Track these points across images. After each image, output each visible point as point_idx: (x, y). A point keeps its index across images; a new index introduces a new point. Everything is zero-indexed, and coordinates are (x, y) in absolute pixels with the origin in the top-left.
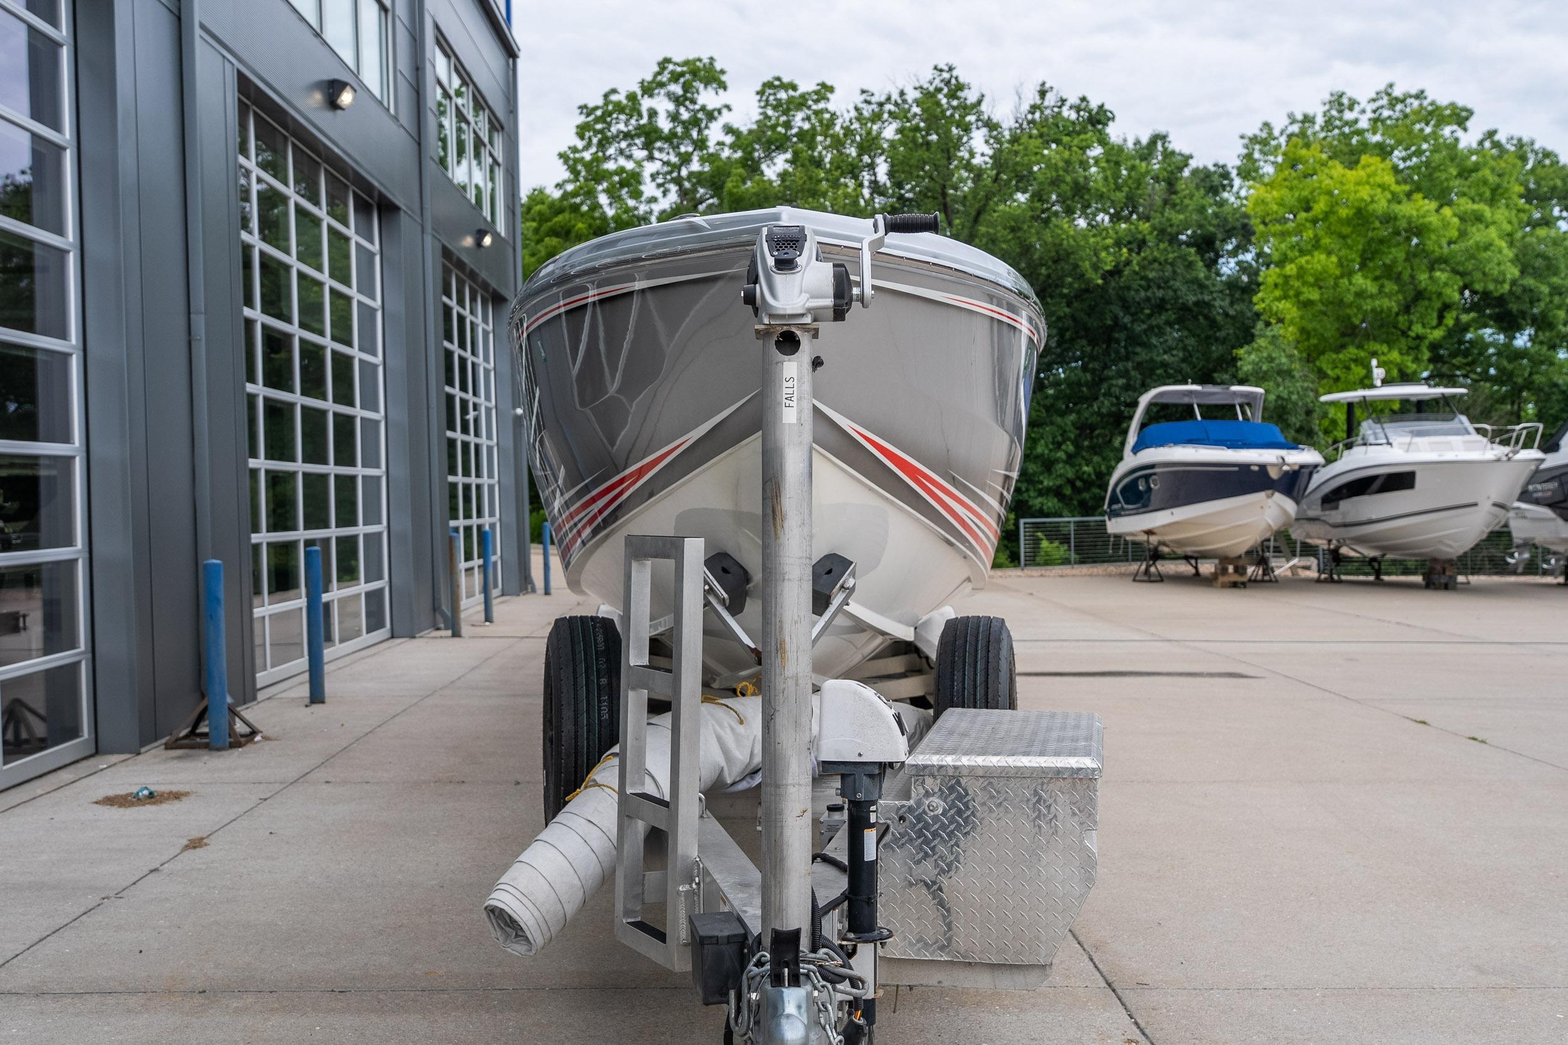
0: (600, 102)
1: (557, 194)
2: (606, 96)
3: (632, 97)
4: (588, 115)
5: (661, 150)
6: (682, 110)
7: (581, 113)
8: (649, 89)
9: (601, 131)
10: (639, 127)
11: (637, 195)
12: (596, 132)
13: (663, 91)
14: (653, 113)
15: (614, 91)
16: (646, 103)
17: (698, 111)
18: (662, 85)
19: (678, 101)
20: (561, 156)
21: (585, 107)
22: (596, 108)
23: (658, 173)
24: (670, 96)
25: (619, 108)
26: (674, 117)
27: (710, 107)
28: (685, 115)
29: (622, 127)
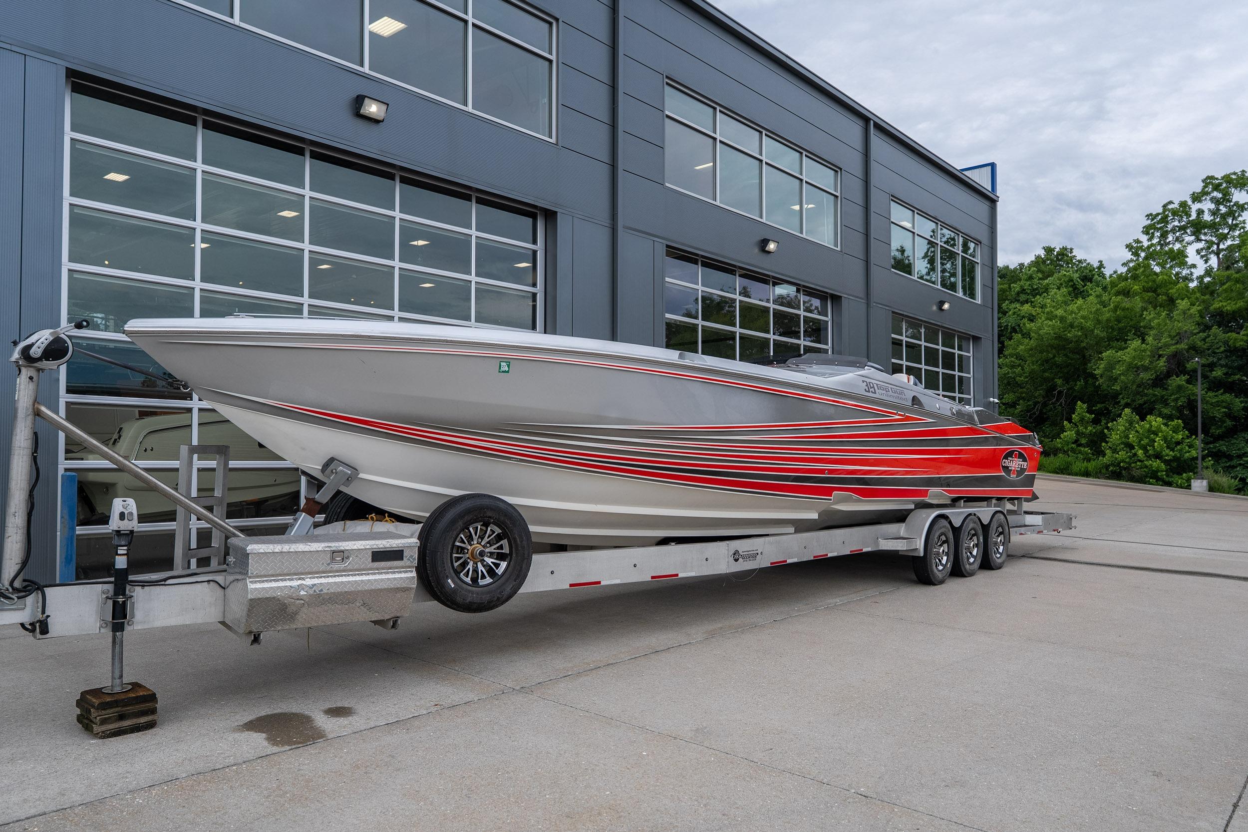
0: (1160, 210)
1: (1124, 269)
2: (1164, 206)
3: (1183, 204)
4: (1152, 220)
5: (1205, 234)
6: (1221, 207)
7: (1148, 219)
8: (1196, 198)
9: (1161, 228)
10: (1189, 222)
11: (1183, 264)
12: (1158, 229)
13: (1208, 198)
14: (1200, 212)
15: (1171, 202)
16: (1195, 207)
17: (1233, 206)
18: (1207, 193)
19: (1217, 202)
20: (1127, 246)
21: (1151, 214)
22: (1158, 214)
23: (1202, 249)
24: (1213, 200)
25: (1175, 213)
26: (1214, 213)
27: (1241, 202)
28: (1223, 209)
29: (1176, 223)
